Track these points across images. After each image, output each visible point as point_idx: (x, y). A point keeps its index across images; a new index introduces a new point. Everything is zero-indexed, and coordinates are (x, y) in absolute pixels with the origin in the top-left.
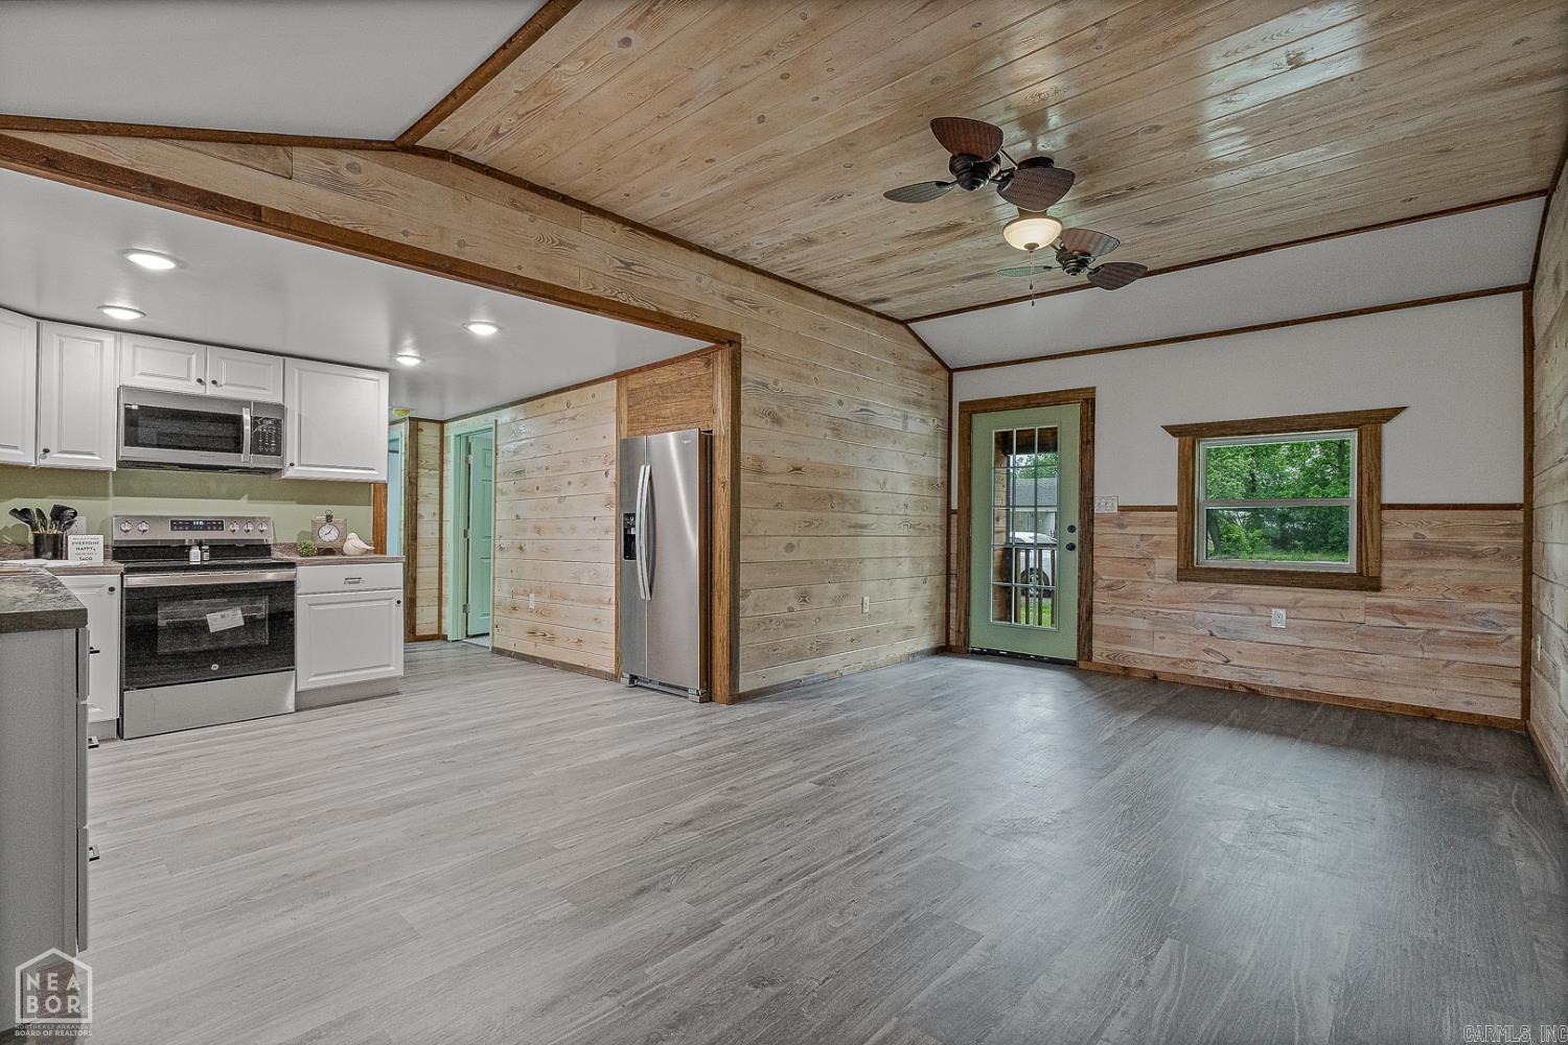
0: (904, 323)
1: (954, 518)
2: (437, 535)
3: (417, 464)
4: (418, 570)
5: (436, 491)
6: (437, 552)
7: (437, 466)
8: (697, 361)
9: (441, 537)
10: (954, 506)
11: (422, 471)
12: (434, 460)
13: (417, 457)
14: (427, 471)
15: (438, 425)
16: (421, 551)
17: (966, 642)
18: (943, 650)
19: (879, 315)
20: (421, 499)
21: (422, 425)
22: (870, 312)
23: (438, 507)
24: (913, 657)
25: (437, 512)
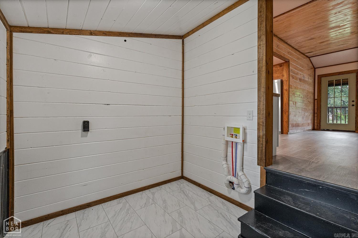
0: (309, 58)
1: (316, 101)
8: (278, 66)
10: (316, 98)
17: (320, 128)
18: (314, 129)
19: (307, 56)
22: (305, 55)
24: (309, 130)
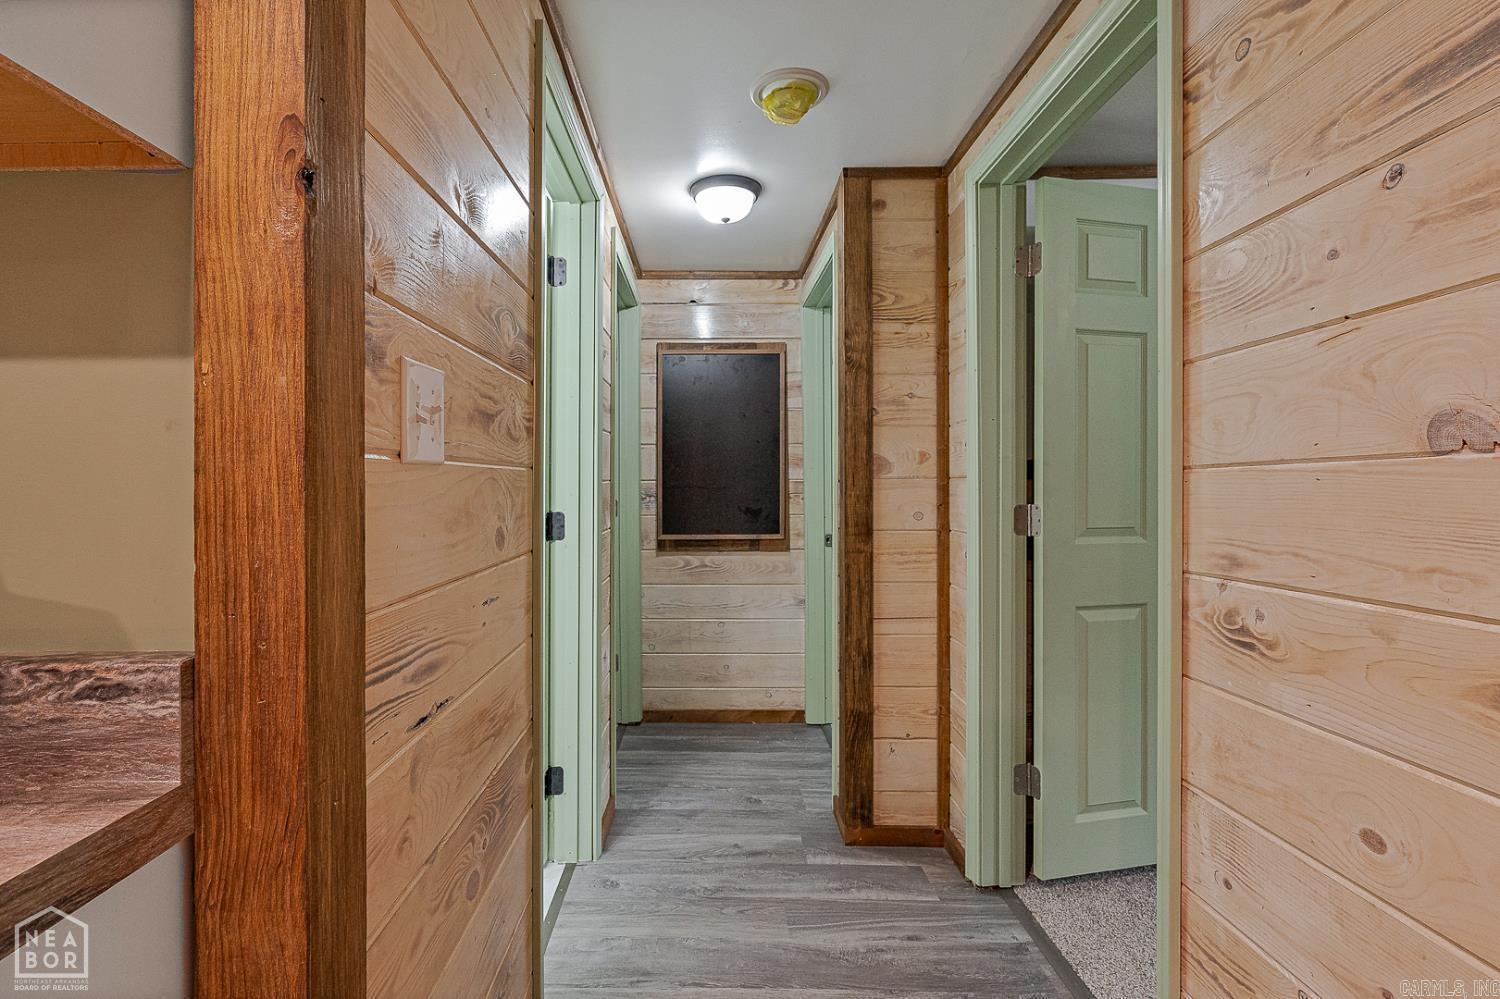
2: (931, 520)
3: (869, 308)
4: (877, 627)
5: (928, 387)
6: (932, 574)
7: (930, 310)
9: (944, 529)
11: (885, 329)
12: (923, 291)
13: (870, 284)
14: (898, 327)
15: (928, 186)
16: (886, 570)
20: (883, 413)
21: (883, 189)
23: (932, 433)
25: (932, 449)
